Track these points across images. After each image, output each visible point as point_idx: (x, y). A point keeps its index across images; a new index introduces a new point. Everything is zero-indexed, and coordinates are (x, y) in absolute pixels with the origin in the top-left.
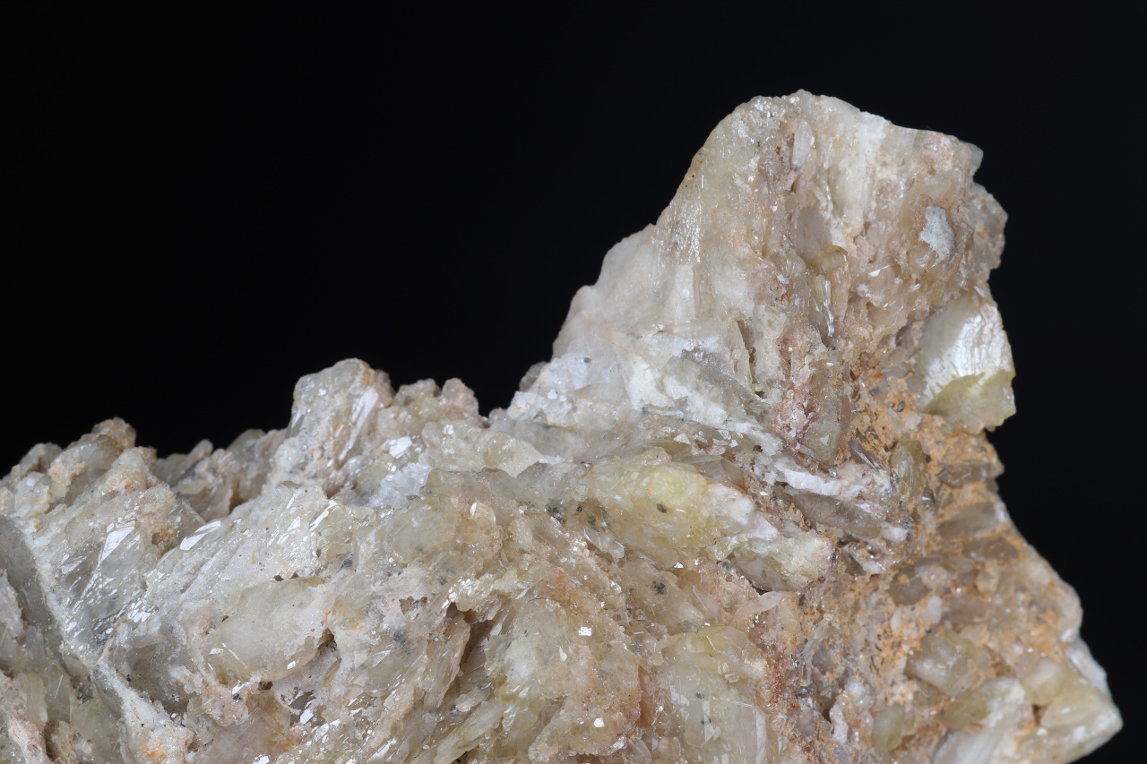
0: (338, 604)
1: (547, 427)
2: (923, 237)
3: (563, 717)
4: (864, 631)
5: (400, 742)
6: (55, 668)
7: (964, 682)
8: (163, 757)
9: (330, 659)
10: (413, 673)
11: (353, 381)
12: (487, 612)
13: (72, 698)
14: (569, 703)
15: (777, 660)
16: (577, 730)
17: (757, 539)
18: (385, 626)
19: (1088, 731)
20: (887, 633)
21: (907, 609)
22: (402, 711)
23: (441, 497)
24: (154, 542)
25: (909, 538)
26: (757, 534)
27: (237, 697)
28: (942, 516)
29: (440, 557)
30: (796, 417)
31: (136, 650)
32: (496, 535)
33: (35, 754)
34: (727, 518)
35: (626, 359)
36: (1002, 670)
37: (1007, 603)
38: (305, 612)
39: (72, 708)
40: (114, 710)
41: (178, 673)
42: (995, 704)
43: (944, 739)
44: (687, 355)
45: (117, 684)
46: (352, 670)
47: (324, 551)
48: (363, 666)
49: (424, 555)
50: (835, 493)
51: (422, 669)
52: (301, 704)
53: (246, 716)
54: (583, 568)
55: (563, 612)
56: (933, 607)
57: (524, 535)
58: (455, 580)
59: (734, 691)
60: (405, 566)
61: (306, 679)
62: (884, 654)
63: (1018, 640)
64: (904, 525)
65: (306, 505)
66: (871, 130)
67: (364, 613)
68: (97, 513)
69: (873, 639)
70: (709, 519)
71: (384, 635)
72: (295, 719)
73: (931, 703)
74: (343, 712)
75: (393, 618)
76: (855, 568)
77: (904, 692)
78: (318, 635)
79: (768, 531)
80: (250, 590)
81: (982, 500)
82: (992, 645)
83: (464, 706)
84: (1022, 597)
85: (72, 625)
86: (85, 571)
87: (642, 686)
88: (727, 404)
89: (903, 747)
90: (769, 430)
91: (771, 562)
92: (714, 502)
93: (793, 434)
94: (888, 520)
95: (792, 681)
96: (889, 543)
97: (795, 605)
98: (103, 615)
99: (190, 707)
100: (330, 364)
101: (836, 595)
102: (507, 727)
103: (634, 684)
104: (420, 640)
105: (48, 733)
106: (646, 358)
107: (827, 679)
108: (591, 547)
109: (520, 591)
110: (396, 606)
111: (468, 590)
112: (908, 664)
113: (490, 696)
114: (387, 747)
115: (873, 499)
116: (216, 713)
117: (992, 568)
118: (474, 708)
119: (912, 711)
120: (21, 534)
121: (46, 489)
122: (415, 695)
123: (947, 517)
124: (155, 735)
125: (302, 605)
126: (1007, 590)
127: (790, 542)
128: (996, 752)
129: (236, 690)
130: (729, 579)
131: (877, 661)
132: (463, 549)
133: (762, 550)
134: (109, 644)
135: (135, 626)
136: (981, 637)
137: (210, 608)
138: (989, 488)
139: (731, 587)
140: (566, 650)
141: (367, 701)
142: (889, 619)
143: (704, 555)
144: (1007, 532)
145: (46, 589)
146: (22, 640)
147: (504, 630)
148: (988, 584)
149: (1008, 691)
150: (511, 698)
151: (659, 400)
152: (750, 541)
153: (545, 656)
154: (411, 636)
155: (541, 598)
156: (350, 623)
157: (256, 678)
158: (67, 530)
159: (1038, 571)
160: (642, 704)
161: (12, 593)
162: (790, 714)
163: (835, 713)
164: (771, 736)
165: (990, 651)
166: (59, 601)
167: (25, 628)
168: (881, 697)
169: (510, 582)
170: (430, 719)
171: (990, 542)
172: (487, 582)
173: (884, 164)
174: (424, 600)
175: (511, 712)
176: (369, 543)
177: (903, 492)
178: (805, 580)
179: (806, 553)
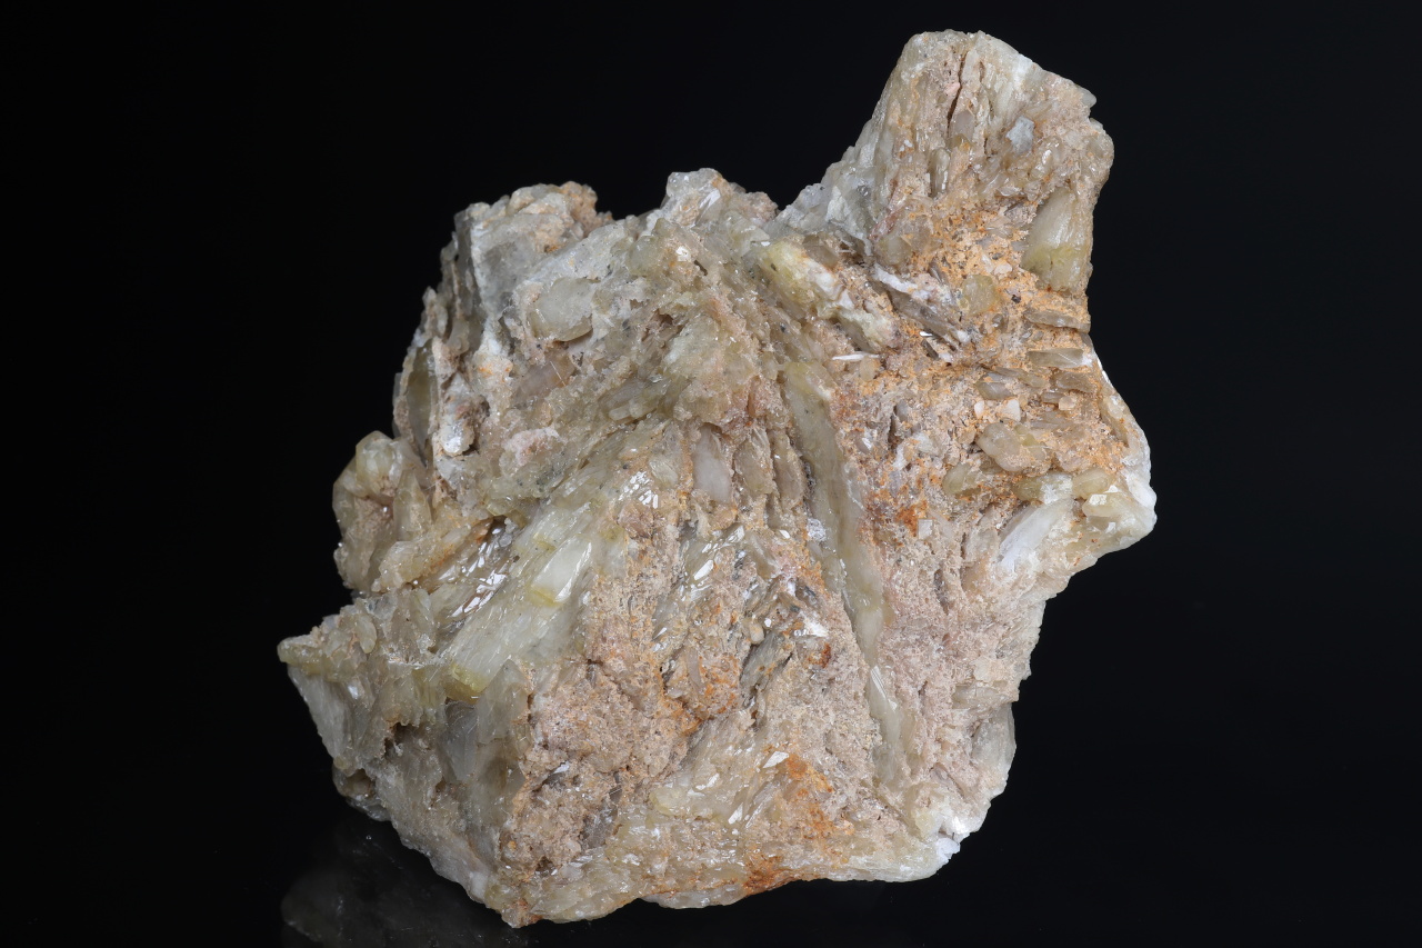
0: (599, 297)
2: (1008, 137)
7: (1014, 461)
8: (492, 375)
10: (631, 351)
11: (706, 182)
14: (698, 382)
16: (703, 402)
17: (845, 308)
18: (619, 316)
20: (971, 414)
21: (990, 403)
22: (625, 371)
23: (661, 237)
25: (974, 342)
26: (843, 304)
27: (540, 346)
28: (1033, 347)
29: (653, 276)
30: (883, 230)
32: (691, 270)
33: (446, 368)
34: (817, 284)
35: (835, 189)
36: (1057, 468)
38: (583, 300)
41: (513, 324)
42: (1049, 489)
43: (1020, 508)
44: (859, 189)
46: (598, 340)
48: (604, 339)
49: (646, 274)
50: (909, 292)
51: (637, 350)
52: (580, 363)
53: (544, 360)
55: (717, 327)
56: (1014, 408)
57: (713, 276)
58: (660, 294)
60: (637, 277)
62: (967, 429)
64: (967, 331)
66: (1023, 67)
67: (610, 305)
69: (957, 414)
70: (803, 282)
71: (619, 322)
75: (625, 311)
76: (931, 354)
77: (975, 459)
79: (847, 302)
81: (1075, 347)
88: (859, 220)
89: (967, 495)
90: (869, 239)
91: (858, 328)
92: (807, 270)
93: (877, 241)
94: (952, 323)
95: (861, 413)
96: (960, 343)
97: (877, 364)
99: (516, 349)
101: (914, 368)
107: (902, 425)
109: (691, 307)
110: (627, 305)
112: (977, 438)
115: (938, 304)
116: (528, 355)
119: (977, 473)
122: (631, 366)
123: (1039, 350)
125: (582, 295)
127: (868, 316)
128: (1055, 527)
129: (540, 341)
131: (960, 432)
132: (669, 273)
133: (848, 316)
137: (539, 288)
138: (1084, 341)
142: (974, 405)
143: (815, 313)
144: (1091, 374)
149: (1061, 482)
151: (838, 216)
152: (841, 309)
153: (691, 350)
154: (633, 325)
156: (603, 309)
157: (552, 337)
160: (749, 398)
162: (851, 433)
165: (1048, 448)
168: (954, 455)
169: (689, 300)
172: (676, 298)
173: (1025, 92)
174: (642, 303)
176: (621, 261)
177: (964, 306)
178: (878, 345)
179: (876, 326)
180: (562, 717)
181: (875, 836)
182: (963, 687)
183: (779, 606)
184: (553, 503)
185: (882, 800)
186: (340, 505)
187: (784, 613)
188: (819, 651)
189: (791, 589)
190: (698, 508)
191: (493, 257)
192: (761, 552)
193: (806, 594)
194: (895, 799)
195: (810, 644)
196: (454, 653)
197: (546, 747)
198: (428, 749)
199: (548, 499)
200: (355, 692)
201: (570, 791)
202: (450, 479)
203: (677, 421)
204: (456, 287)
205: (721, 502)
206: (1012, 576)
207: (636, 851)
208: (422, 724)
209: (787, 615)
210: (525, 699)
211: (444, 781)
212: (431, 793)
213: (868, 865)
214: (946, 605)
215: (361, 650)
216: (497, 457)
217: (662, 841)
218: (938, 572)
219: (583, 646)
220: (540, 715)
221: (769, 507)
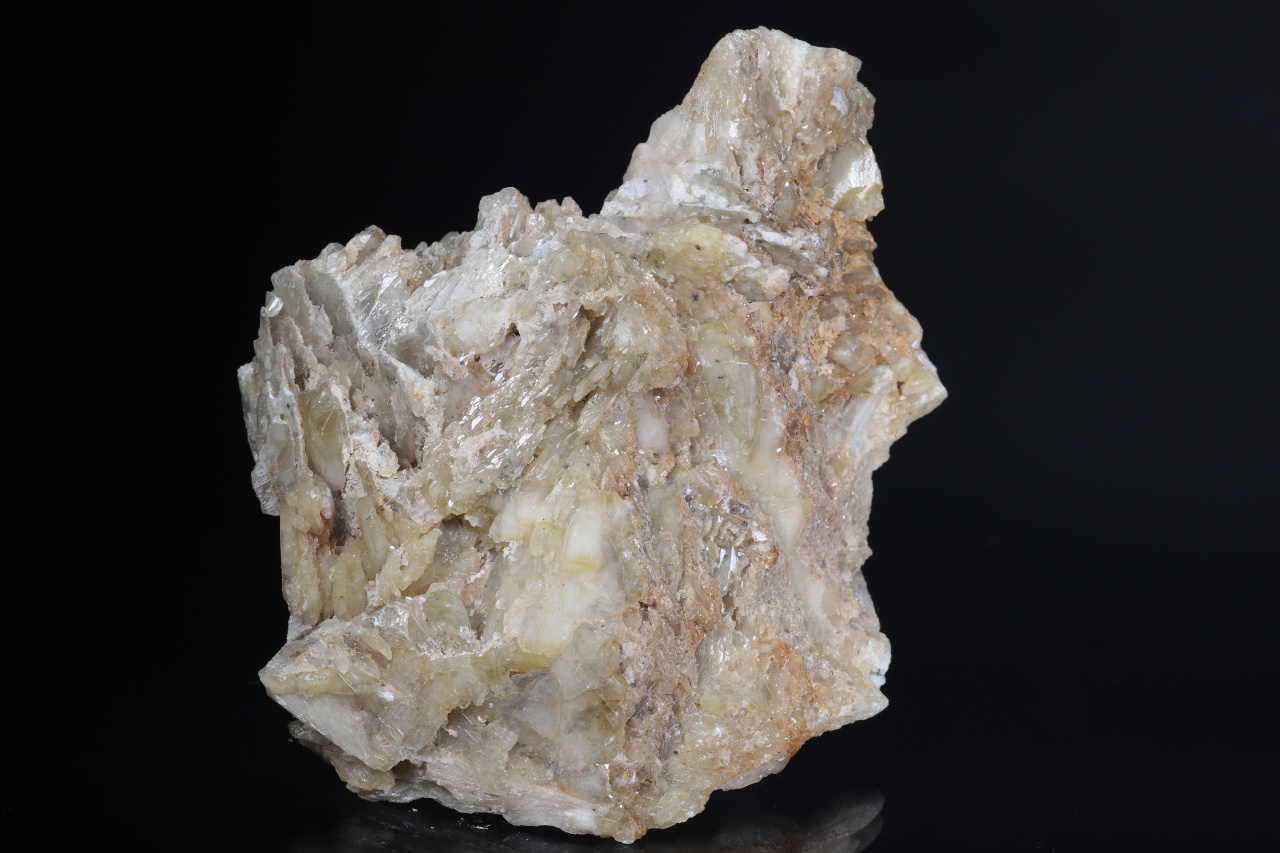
0: (519, 307)
1: (624, 218)
2: (833, 103)
3: (647, 366)
4: (805, 332)
5: (555, 385)
6: (353, 358)
7: (860, 362)
8: (423, 397)
9: (512, 343)
10: (560, 346)
11: (511, 199)
12: (601, 311)
13: (363, 374)
14: (649, 357)
15: (761, 338)
16: (654, 372)
17: (749, 268)
18: (545, 320)
19: (929, 397)
20: (816, 335)
21: (827, 322)
22: (556, 367)
23: (575, 245)
24: (408, 285)
25: (828, 276)
26: (749, 265)
27: (462, 363)
28: (844, 271)
29: (575, 279)
30: (768, 199)
31: (400, 344)
32: (606, 267)
33: (347, 404)
34: (732, 254)
35: (668, 177)
36: (881, 361)
37: (881, 325)
38: (500, 313)
39: (364, 381)
40: (390, 377)
41: (429, 350)
42: (876, 380)
43: (848, 402)
44: (704, 172)
45: (393, 360)
46: (527, 345)
47: (508, 282)
48: (533, 342)
49: (567, 278)
50: (790, 244)
51: (566, 343)
52: (496, 370)
53: (467, 374)
54: (652, 288)
55: (644, 309)
56: (840, 322)
57: (619, 267)
58: (583, 293)
59: (737, 357)
60: (557, 284)
61: (499, 355)
62: (815, 347)
63: (888, 343)
64: (826, 267)
65: (496, 257)
66: (799, 49)
67: (533, 313)
68: (378, 266)
69: (809, 336)
70: (723, 254)
71: (544, 325)
72: (493, 378)
73: (841, 375)
74: (522, 370)
75: (549, 315)
76: (800, 292)
77: (827, 369)
78: (507, 326)
79: (756, 263)
80: (468, 303)
81: (864, 264)
82: (874, 344)
83: (589, 364)
84: (888, 323)
85: (364, 332)
86: (371, 300)
87: (689, 351)
88: (728, 195)
89: (826, 400)
90: (753, 208)
91: (755, 283)
92: (726, 245)
93: (767, 209)
94: (818, 263)
95: (769, 351)
96: (818, 278)
97: (769, 308)
98: (381, 326)
99: (436, 371)
100: (499, 190)
101: (790, 307)
102: (615, 372)
103: (685, 348)
104: (565, 327)
105: (352, 392)
106: (680, 176)
107: (787, 355)
108: (656, 277)
109: (620, 297)
110: (550, 308)
111: (591, 298)
112: (829, 352)
113: (605, 357)
114: (547, 389)
115: (810, 249)
116: (450, 373)
117: (872, 303)
118: (594, 367)
119: (832, 380)
120: (334, 280)
121: (345, 258)
122: (562, 359)
123: (847, 272)
124: (418, 385)
125: (497, 310)
126: (880, 318)
127: (766, 271)
128: (877, 410)
129: (462, 359)
130: (732, 293)
131: (812, 351)
132: (587, 274)
133: (751, 275)
134: (385, 342)
135: (399, 331)
136: (868, 340)
137: (446, 313)
138: (869, 258)
139: (733, 299)
140: (647, 328)
141: (535, 363)
142: (817, 327)
143: (718, 279)
145: (349, 309)
146: (332, 346)
147: (611, 320)
148: (870, 313)
149: (884, 373)
150: (618, 354)
151: (689, 199)
152: (744, 270)
153: (636, 331)
154: (560, 324)
155: (631, 301)
156: (525, 318)
157: (472, 353)
158: (360, 277)
159: (898, 308)
160: (688, 360)
161: (327, 318)
162: (768, 369)
163: (792, 373)
164: (759, 381)
165: (874, 347)
166: (357, 317)
167: (335, 338)
168: (815, 370)
169: (614, 292)
170: (570, 374)
171: (870, 287)
172: (602, 293)
173: (808, 68)
174: (566, 305)
175: (617, 364)
176: (535, 274)
177: (826, 246)
178: (775, 293)
179: (776, 277)
180: (645, 657)
181: (840, 686)
182: (842, 555)
183: (729, 525)
184: (520, 490)
185: (828, 658)
187: (735, 530)
188: (770, 552)
189: (726, 508)
190: (646, 463)
192: (707, 485)
193: (742, 510)
194: (836, 655)
195: (762, 548)
196: (515, 633)
197: (634, 685)
198: (487, 723)
199: (516, 487)
200: (388, 695)
201: (653, 717)
202: (398, 496)
203: (627, 393)
204: (300, 337)
205: (662, 453)
206: (859, 458)
207: (705, 750)
208: (486, 703)
209: (737, 530)
210: (619, 649)
211: (517, 744)
212: (506, 757)
213: (853, 710)
214: (829, 490)
215: (365, 660)
216: (447, 467)
217: (724, 737)
218: (820, 468)
219: (640, 594)
220: (629, 659)
221: (692, 448)
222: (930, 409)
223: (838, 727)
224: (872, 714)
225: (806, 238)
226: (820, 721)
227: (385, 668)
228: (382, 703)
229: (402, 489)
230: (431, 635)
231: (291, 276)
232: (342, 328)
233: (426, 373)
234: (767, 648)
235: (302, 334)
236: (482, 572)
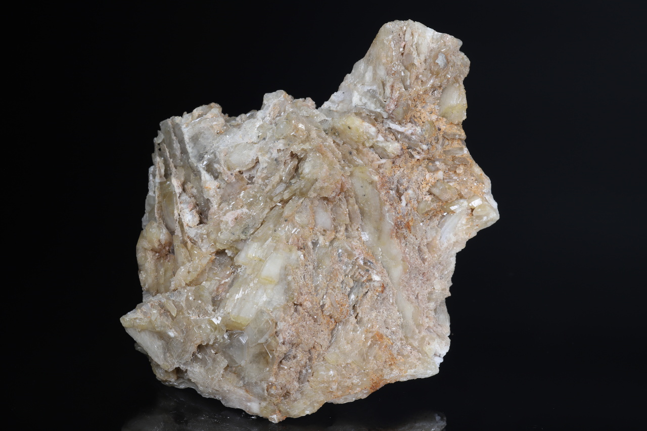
0: (261, 149)
1: (330, 110)
2: (436, 61)
3: (317, 185)
6: (188, 167)
7: (446, 196)
8: (210, 189)
9: (257, 166)
10: (279, 171)
11: (281, 96)
12: (301, 155)
13: (191, 174)
14: (319, 180)
15: (383, 177)
16: (322, 188)
17: (379, 141)
18: (273, 157)
19: (487, 218)
20: (424, 179)
21: (432, 174)
22: (276, 181)
23: (290, 121)
24: (217, 133)
25: (429, 149)
26: (378, 139)
27: (232, 174)
28: (445, 148)
29: (288, 138)
30: (392, 107)
32: (305, 133)
33: (179, 189)
34: (368, 133)
35: (353, 92)
36: (461, 196)
38: (252, 151)
39: (192, 178)
44: (369, 91)
46: (263, 169)
47: (260, 136)
48: (266, 167)
49: (284, 137)
50: (403, 131)
51: (282, 170)
52: (251, 179)
53: (234, 180)
54: (330, 146)
55: (322, 156)
57: (314, 135)
58: (292, 145)
60: (280, 139)
61: (252, 172)
62: (423, 186)
63: (467, 188)
64: (427, 145)
66: (430, 33)
67: (267, 152)
70: (363, 132)
71: (272, 159)
72: (249, 183)
73: (436, 202)
74: (260, 180)
75: (275, 155)
76: (412, 156)
77: (429, 198)
78: (255, 159)
79: (381, 139)
80: (238, 145)
81: (460, 146)
83: (292, 181)
85: (193, 154)
87: (342, 179)
88: (375, 104)
89: (427, 213)
90: (385, 111)
91: (384, 149)
92: (364, 127)
93: (391, 112)
94: (421, 142)
95: (388, 184)
96: (423, 150)
97: (391, 163)
99: (220, 177)
100: (275, 91)
101: (405, 163)
102: (303, 187)
103: (340, 178)
104: (282, 161)
105: (183, 184)
106: (358, 91)
107: (401, 187)
108: (334, 142)
109: (310, 149)
110: (276, 151)
111: (296, 148)
112: (429, 189)
113: (299, 178)
115: (416, 135)
116: (226, 179)
117: (461, 167)
118: (295, 182)
119: (430, 203)
120: (182, 128)
122: (280, 177)
123: (447, 149)
124: (209, 183)
125: (251, 149)
127: (388, 143)
128: (460, 222)
129: (232, 172)
130: (371, 153)
131: (421, 187)
133: (380, 145)
136: (454, 185)
137: (227, 149)
138: (462, 143)
139: (372, 156)
141: (267, 178)
142: (425, 175)
143: (364, 145)
144: (467, 157)
145: (186, 143)
146: (180, 160)
147: (305, 160)
148: (460, 171)
149: (463, 203)
150: (303, 177)
151: (360, 103)
152: (377, 142)
153: (314, 167)
154: (280, 160)
156: (263, 155)
157: (238, 170)
159: (477, 170)
160: (341, 184)
161: (179, 145)
162: (386, 193)
163: (403, 198)
165: (457, 189)
166: (189, 147)
167: (181, 156)
168: (420, 197)
169: (307, 146)
171: (460, 158)
172: (301, 146)
173: (433, 43)
174: (283, 150)
175: (303, 182)
176: (270, 133)
177: (426, 134)
178: (393, 155)
179: (393, 147)
180: (290, 330)
181: (412, 360)
182: (431, 293)
183: (360, 270)
184: (251, 240)
185: (410, 344)
186: (140, 255)
187: (362, 273)
188: (381, 286)
189: (362, 262)
190: (319, 234)
191: (195, 139)
192: (349, 248)
193: (369, 264)
194: (416, 344)
195: (376, 284)
196: (230, 310)
197: (284, 343)
198: (216, 354)
199: (249, 239)
200: (172, 334)
201: (294, 361)
202: (195, 236)
203: (309, 198)
204: (168, 154)
205: (328, 230)
206: (446, 245)
207: (323, 382)
208: (214, 343)
209: (364, 273)
210: (274, 325)
211: (228, 366)
212: (222, 372)
213: (415, 372)
214: (424, 260)
215: (167, 316)
216: (219, 224)
217: (334, 376)
218: (419, 247)
219: (293, 299)
220: (281, 331)
221: (346, 229)
222: (489, 224)
223: (405, 380)
224: (427, 376)
225: (413, 129)
226: (392, 375)
227: (173, 320)
228: (169, 337)
229: (197, 234)
230: (194, 307)
231: (167, 124)
232: (184, 151)
233: (216, 178)
234: (370, 335)
235: (169, 152)
236: (229, 279)
